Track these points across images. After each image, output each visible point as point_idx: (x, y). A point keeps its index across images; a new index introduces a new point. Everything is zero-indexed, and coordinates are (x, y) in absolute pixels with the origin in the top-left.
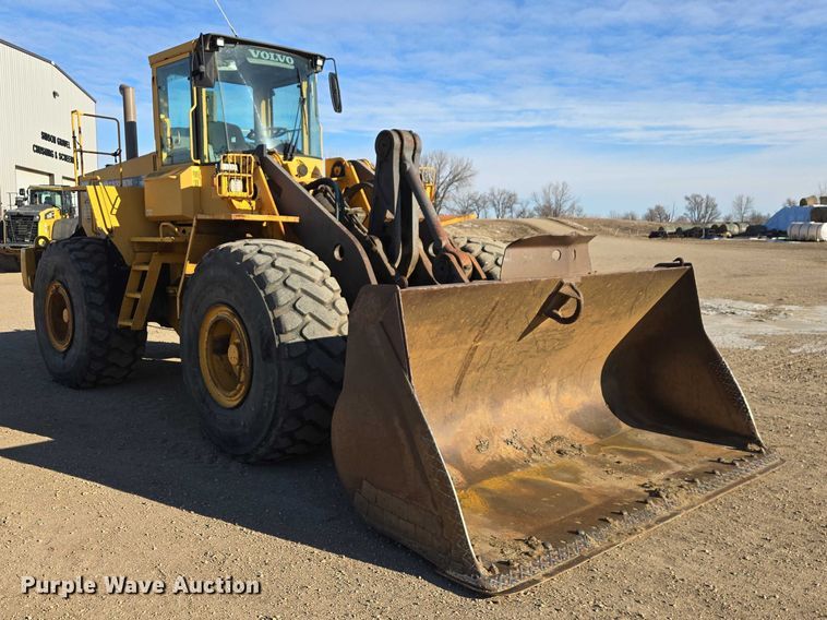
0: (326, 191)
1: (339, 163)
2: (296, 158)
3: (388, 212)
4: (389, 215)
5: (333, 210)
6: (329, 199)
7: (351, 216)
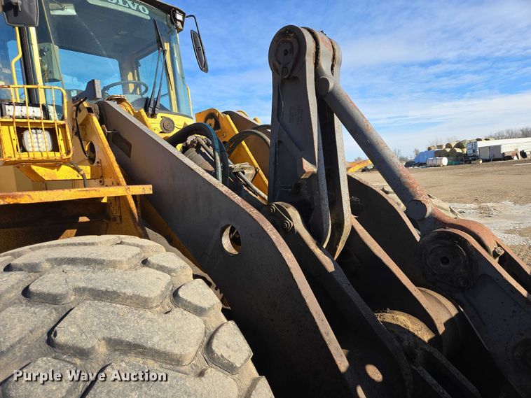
0: (199, 145)
1: (212, 115)
2: (159, 115)
3: (305, 161)
4: (308, 167)
5: (211, 169)
6: (203, 155)
7: (236, 173)
